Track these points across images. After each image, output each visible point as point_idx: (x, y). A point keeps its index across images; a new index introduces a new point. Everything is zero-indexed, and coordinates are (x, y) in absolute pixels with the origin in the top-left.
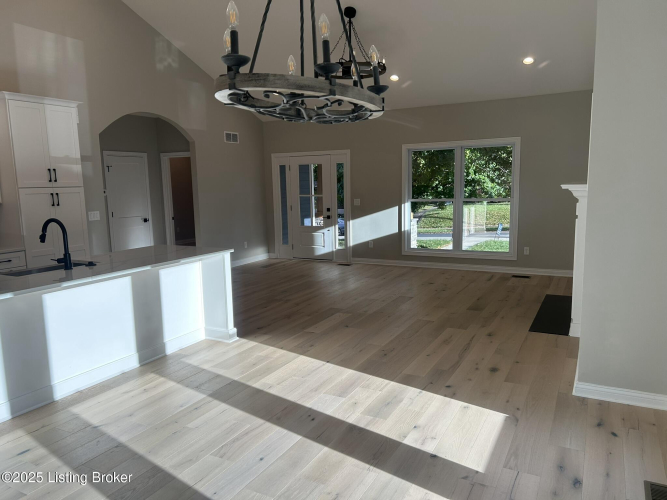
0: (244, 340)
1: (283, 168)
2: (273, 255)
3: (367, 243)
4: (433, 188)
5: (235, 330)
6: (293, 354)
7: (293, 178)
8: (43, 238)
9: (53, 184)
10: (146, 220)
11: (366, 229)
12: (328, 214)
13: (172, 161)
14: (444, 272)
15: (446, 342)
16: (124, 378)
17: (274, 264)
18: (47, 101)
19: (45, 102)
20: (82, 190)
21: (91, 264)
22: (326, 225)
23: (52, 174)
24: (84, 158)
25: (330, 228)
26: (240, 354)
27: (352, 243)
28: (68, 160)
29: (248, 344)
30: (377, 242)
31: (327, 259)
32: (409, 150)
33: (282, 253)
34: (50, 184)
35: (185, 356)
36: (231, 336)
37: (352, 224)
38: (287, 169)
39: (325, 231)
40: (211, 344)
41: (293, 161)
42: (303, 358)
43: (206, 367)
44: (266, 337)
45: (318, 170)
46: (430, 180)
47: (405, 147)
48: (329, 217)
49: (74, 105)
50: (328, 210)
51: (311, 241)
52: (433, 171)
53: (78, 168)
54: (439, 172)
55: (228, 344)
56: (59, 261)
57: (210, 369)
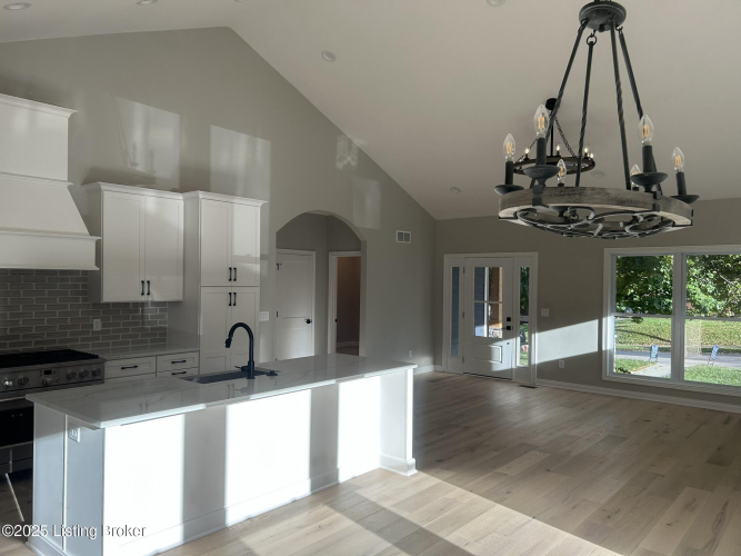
0: (424, 475)
1: (456, 271)
2: (439, 368)
3: (557, 362)
4: (626, 297)
5: (414, 460)
6: (487, 502)
7: (467, 281)
8: (228, 343)
9: (233, 283)
10: (309, 322)
11: (557, 344)
12: (509, 324)
13: (340, 260)
14: (660, 406)
15: (689, 507)
16: (293, 507)
17: (443, 379)
18: (237, 200)
19: (235, 201)
20: (258, 290)
21: (272, 374)
22: (506, 337)
23: (232, 273)
24: (263, 257)
25: (510, 341)
26: (422, 493)
27: (536, 360)
28: (248, 259)
29: (430, 480)
30: (570, 361)
31: (505, 377)
32: (612, 255)
33: (450, 365)
34: (230, 284)
35: (359, 487)
36: (409, 468)
37: (537, 337)
38: (461, 270)
39: (504, 343)
40: (385, 475)
41: (468, 262)
42: (499, 508)
43: (386, 505)
44: (449, 474)
45: (494, 273)
46: (623, 287)
47: (608, 252)
48: (509, 328)
49: (260, 203)
50: (509, 319)
51: (488, 354)
52: (627, 278)
53: (257, 268)
54: (634, 279)
55: (405, 478)
56: (243, 368)
57: (392, 509)
